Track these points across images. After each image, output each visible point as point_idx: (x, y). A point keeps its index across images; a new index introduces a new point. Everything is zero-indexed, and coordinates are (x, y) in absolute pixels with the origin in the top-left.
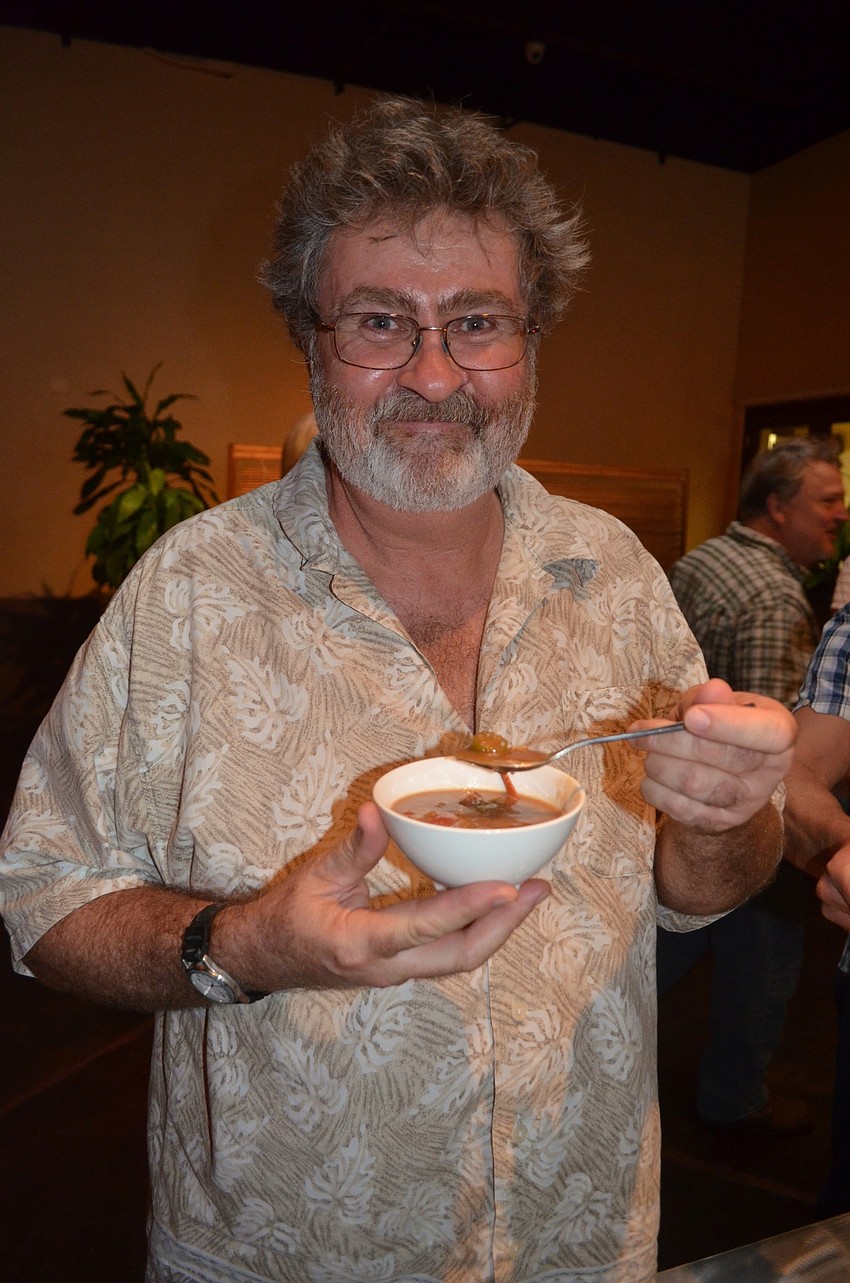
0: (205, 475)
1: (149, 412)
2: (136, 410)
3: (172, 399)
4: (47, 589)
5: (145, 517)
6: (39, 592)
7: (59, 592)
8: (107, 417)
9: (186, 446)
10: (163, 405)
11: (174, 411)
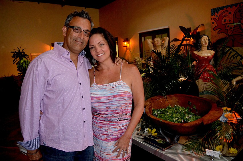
0: (28, 58)
1: (21, 51)
2: (19, 51)
3: (23, 49)
4: (5, 76)
5: (24, 63)
6: (4, 77)
7: (7, 76)
8: (16, 52)
9: (26, 54)
10: (22, 50)
11: (24, 51)
